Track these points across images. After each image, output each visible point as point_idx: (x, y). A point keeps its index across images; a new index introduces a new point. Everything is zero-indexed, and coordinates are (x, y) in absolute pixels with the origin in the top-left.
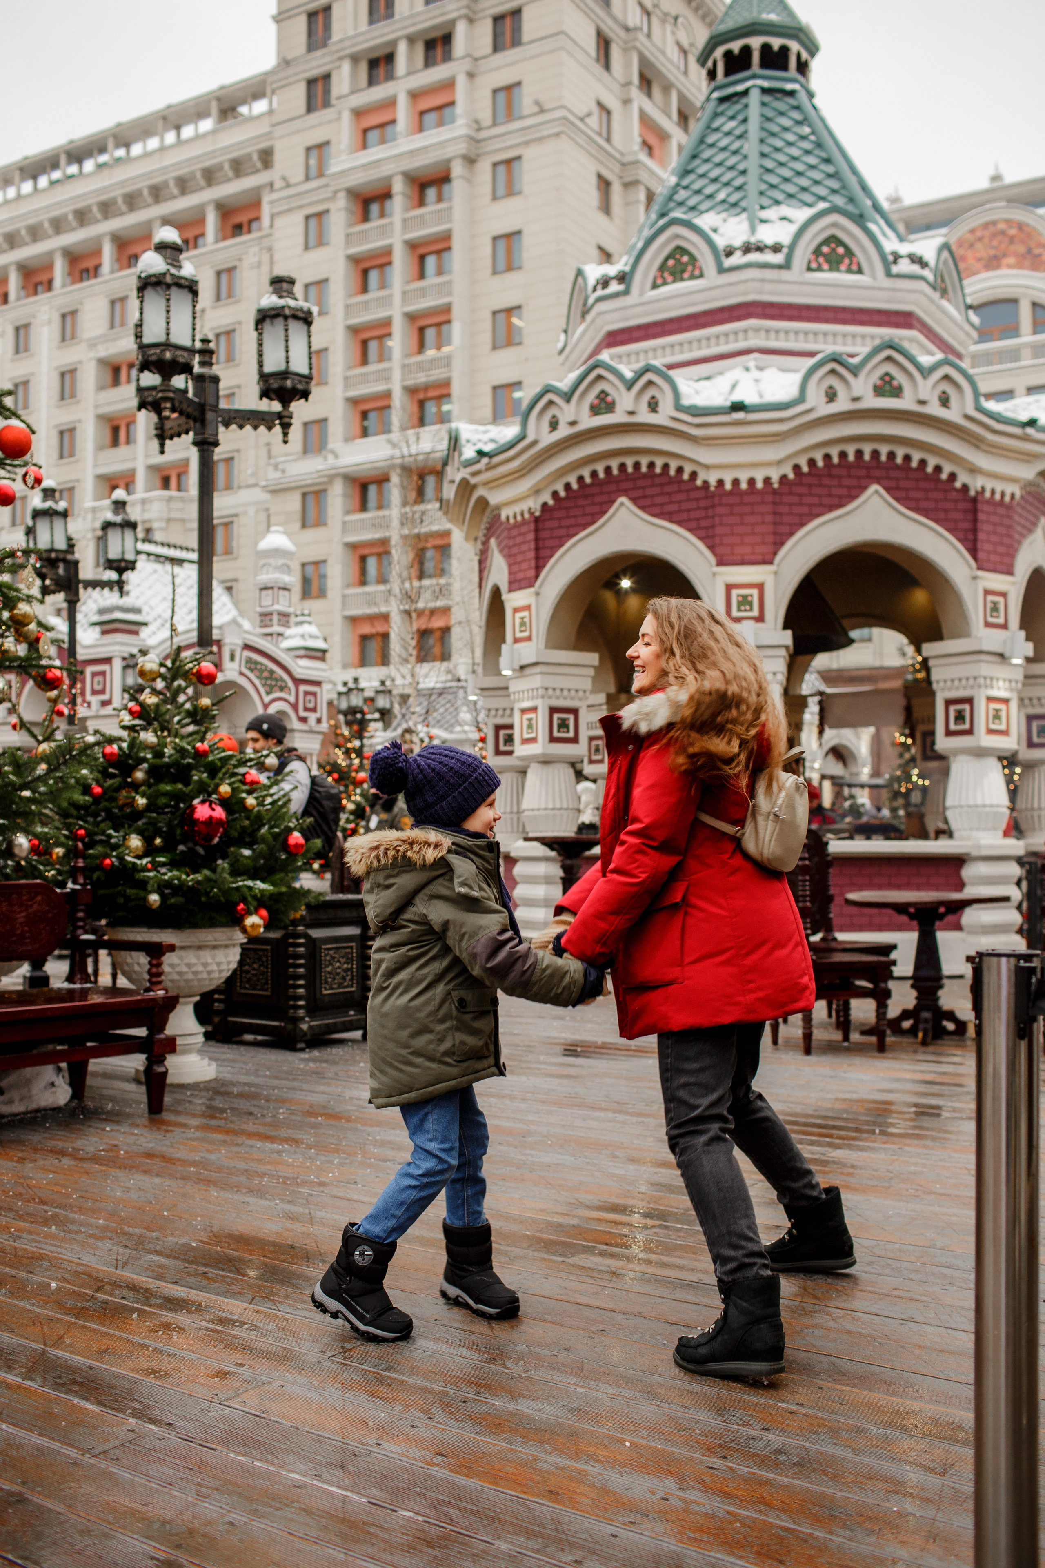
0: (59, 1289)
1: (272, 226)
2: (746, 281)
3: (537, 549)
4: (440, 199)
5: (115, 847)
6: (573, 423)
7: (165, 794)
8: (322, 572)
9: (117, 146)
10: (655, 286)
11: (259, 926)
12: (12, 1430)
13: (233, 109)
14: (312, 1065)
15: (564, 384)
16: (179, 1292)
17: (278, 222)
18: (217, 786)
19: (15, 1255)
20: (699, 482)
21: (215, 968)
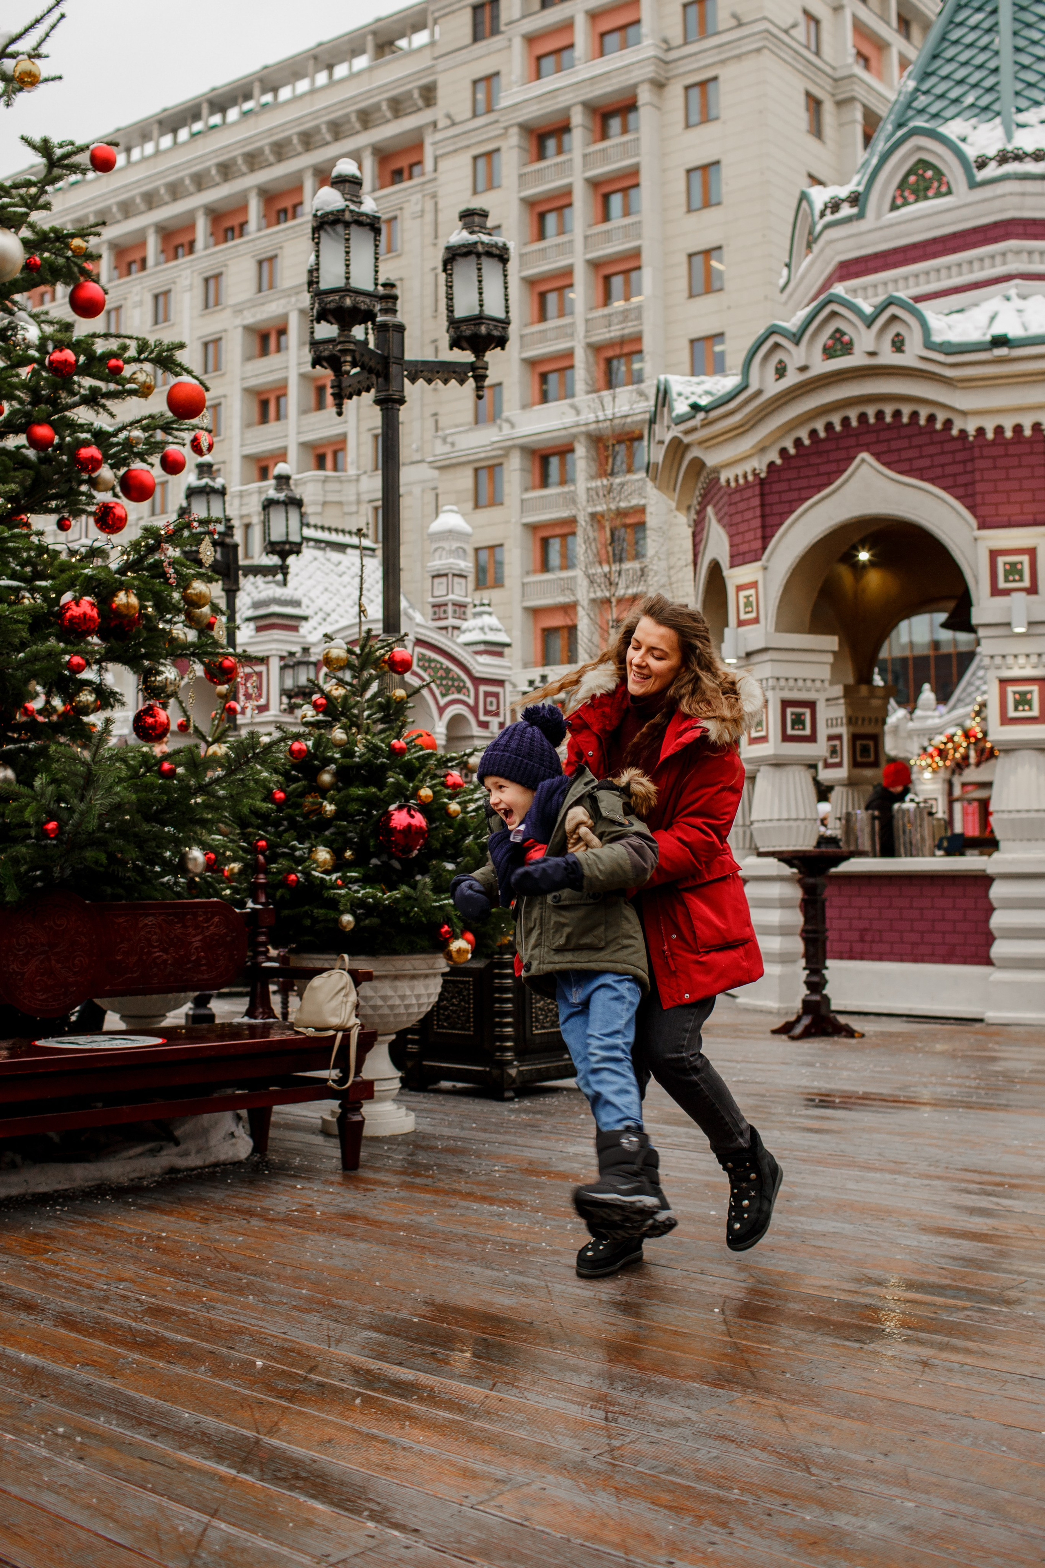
0: (265, 1368)
1: (435, 170)
2: (1003, 196)
3: (763, 516)
4: (625, 130)
5: (300, 861)
6: (803, 369)
7: (358, 799)
8: (498, 558)
9: (264, 92)
10: (894, 207)
11: (467, 951)
12: (232, 1530)
13: (391, 43)
14: (524, 1116)
15: (793, 323)
16: (406, 1374)
17: (443, 165)
18: (417, 789)
19: (211, 1328)
20: (955, 432)
21: (414, 1001)
